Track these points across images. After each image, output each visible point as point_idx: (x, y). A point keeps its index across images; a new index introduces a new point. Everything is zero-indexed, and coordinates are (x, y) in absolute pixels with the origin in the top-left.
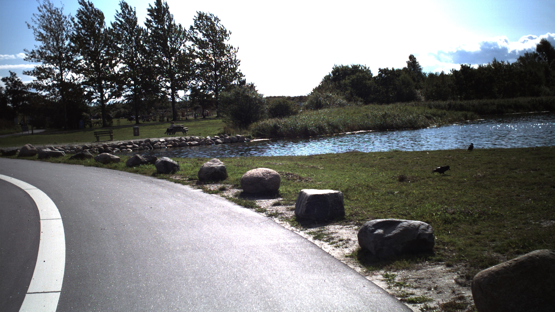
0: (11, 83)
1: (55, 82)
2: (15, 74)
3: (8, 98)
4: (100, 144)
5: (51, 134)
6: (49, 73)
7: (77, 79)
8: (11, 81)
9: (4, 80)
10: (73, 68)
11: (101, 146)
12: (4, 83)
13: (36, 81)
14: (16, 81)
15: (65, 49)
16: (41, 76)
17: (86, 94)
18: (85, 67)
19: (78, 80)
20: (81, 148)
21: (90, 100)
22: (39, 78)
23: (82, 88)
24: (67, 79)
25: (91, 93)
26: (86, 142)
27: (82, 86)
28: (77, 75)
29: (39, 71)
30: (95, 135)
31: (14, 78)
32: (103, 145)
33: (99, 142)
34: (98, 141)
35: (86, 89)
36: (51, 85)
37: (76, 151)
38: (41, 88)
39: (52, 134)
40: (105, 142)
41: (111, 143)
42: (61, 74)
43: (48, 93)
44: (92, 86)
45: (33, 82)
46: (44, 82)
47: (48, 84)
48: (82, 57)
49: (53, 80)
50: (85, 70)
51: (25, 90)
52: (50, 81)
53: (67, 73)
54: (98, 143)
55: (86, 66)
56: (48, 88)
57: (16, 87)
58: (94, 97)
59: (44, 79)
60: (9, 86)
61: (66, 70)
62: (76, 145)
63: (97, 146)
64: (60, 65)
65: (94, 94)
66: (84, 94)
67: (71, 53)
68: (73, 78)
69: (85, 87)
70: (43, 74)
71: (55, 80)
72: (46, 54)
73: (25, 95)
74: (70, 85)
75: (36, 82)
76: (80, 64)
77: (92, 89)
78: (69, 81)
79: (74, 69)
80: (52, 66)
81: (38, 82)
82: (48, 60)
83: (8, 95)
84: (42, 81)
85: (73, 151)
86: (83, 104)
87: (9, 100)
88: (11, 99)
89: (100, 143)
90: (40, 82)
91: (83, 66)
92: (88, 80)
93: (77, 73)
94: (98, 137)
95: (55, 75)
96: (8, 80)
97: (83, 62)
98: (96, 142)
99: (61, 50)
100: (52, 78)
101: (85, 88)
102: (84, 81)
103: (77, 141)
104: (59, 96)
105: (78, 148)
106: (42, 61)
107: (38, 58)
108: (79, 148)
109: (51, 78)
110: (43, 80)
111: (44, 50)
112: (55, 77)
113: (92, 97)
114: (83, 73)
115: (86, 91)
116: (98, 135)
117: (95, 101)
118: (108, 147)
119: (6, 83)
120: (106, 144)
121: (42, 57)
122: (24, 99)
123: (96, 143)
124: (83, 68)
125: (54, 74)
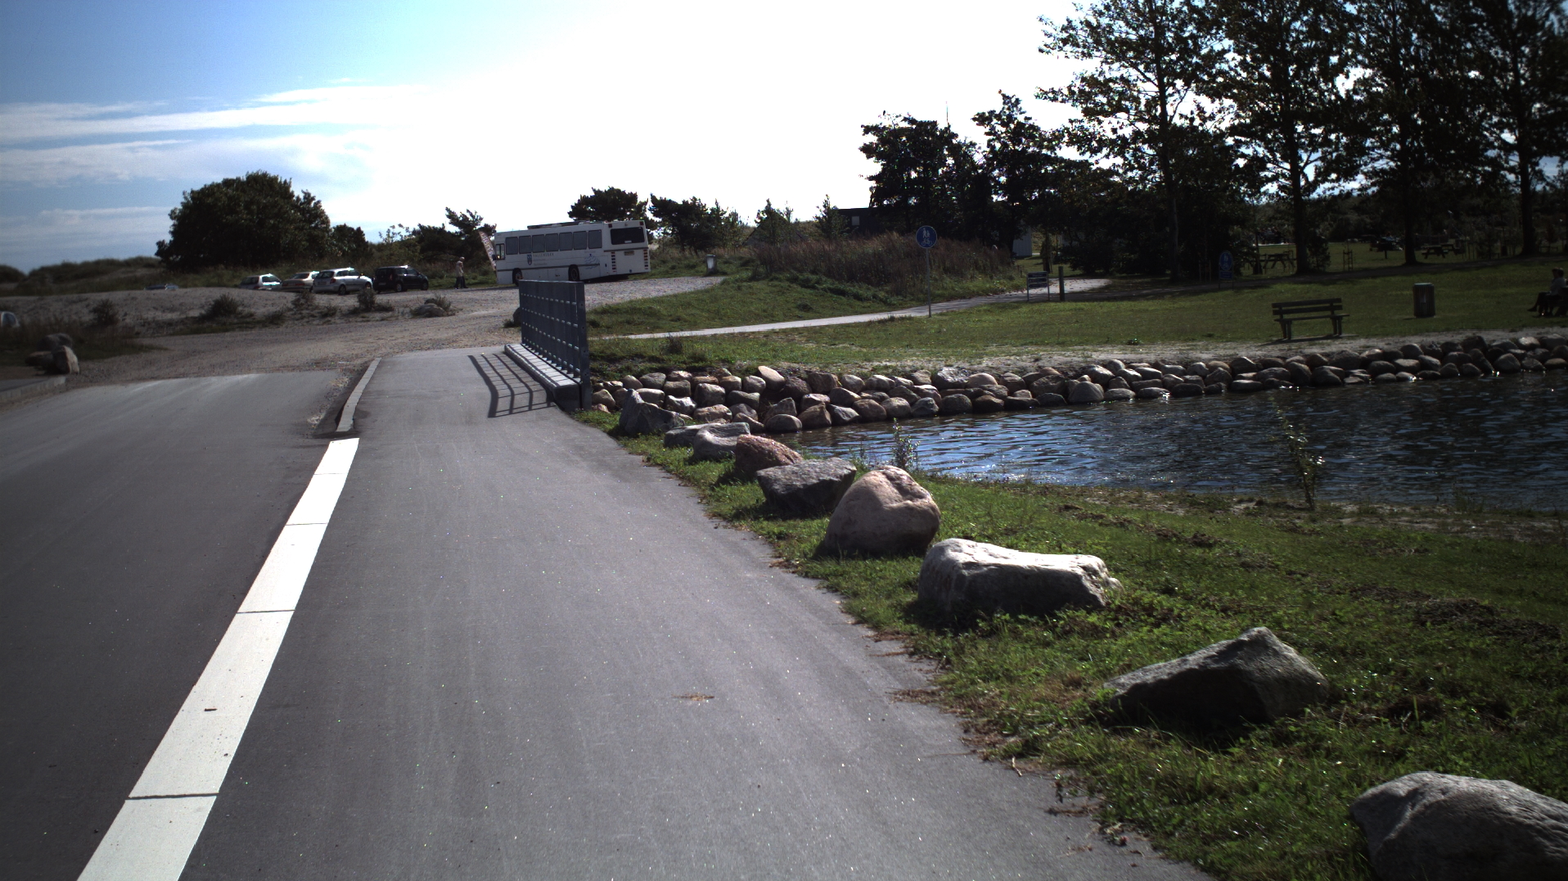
0: (1004, 130)
1: (1143, 127)
2: (1017, 101)
3: (994, 179)
4: (1296, 355)
5: (1122, 299)
6: (1122, 94)
7: (1212, 117)
8: (1003, 124)
9: (982, 119)
10: (1199, 80)
11: (1298, 361)
12: (984, 129)
13: (1081, 121)
14: (1020, 125)
15: (1174, 17)
16: (1096, 104)
17: (1241, 166)
18: (1240, 75)
19: (1217, 119)
20: (1223, 366)
21: (1256, 184)
22: (1086, 112)
23: (1231, 147)
24: (1181, 116)
25: (1257, 163)
26: (1242, 339)
27: (1230, 141)
28: (1213, 102)
29: (1087, 89)
30: (1278, 317)
31: (1015, 112)
32: (1305, 356)
33: (1290, 341)
34: (1287, 338)
35: (1243, 149)
36: (1128, 136)
37: (1204, 377)
38: (1094, 144)
39: (1129, 298)
40: (1312, 341)
41: (1335, 347)
42: (1162, 99)
43: (1119, 161)
44: (1263, 138)
45: (1069, 125)
46: (1107, 127)
47: (1120, 132)
48: (1228, 43)
49: (1136, 120)
50: (1241, 85)
51: (1049, 153)
52: (1127, 122)
53: (1182, 94)
54: (1285, 347)
55: (1244, 75)
56: (1119, 145)
57: (1020, 142)
58: (1269, 175)
59: (1107, 115)
60: (998, 138)
61: (1179, 83)
62: (1205, 356)
63: (1284, 359)
64: (1159, 67)
65: (1269, 165)
66: (1237, 166)
67: (1195, 32)
68: (1201, 110)
69: (1238, 143)
70: (1102, 99)
71: (1141, 119)
72: (1111, 32)
73: (1050, 168)
74: (1191, 135)
75: (1078, 125)
76: (1225, 67)
77: (1261, 151)
78: (1186, 123)
79: (1204, 81)
80: (1133, 74)
81: (1086, 125)
82: (1118, 50)
83: (994, 169)
84: (1100, 122)
85: (1194, 377)
86: (1234, 201)
87: (998, 183)
88: (1003, 179)
89: (1294, 346)
90: (1091, 126)
91: (1232, 73)
92: (1248, 121)
93: (1215, 94)
94: (1289, 322)
95: (1143, 102)
97: (1234, 59)
98: (1279, 342)
99: (1162, 21)
100: (1132, 112)
101: (1239, 147)
102: (1236, 122)
103: (1210, 336)
104: (1155, 172)
105: (1213, 368)
106: (1098, 54)
107: (1084, 47)
108: (1215, 367)
109: (1127, 111)
110: (1101, 118)
111: (1104, 21)
112: (1142, 107)
113: (1262, 174)
114: (1234, 97)
115: (1243, 156)
116: (1286, 317)
117: (1272, 188)
118: (1326, 364)
119: (987, 129)
120: (1316, 350)
121: (1098, 42)
122: (1047, 180)
123: (1280, 346)
124: (1233, 79)
125: (1137, 100)
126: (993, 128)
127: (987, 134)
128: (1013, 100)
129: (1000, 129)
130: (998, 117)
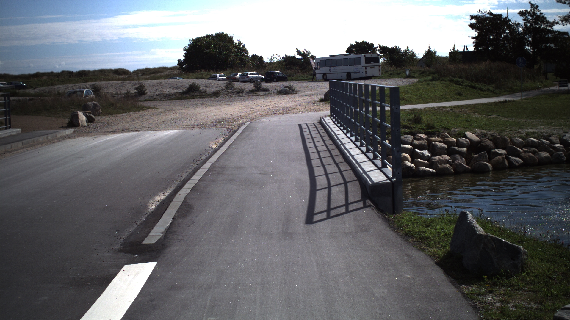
0: (531, 18)
2: (537, 6)
3: (526, 39)
8: (531, 16)
9: (521, 14)
12: (522, 18)
14: (538, 17)
31: (536, 11)
51: (550, 29)
57: (537, 24)
60: (528, 22)
73: (550, 35)
83: (526, 35)
87: (529, 41)
88: (530, 39)
96: (527, 15)
119: (524, 18)
122: (549, 40)
126: (526, 17)
127: (524, 20)
128: (535, 6)
129: (530, 17)
130: (529, 13)
